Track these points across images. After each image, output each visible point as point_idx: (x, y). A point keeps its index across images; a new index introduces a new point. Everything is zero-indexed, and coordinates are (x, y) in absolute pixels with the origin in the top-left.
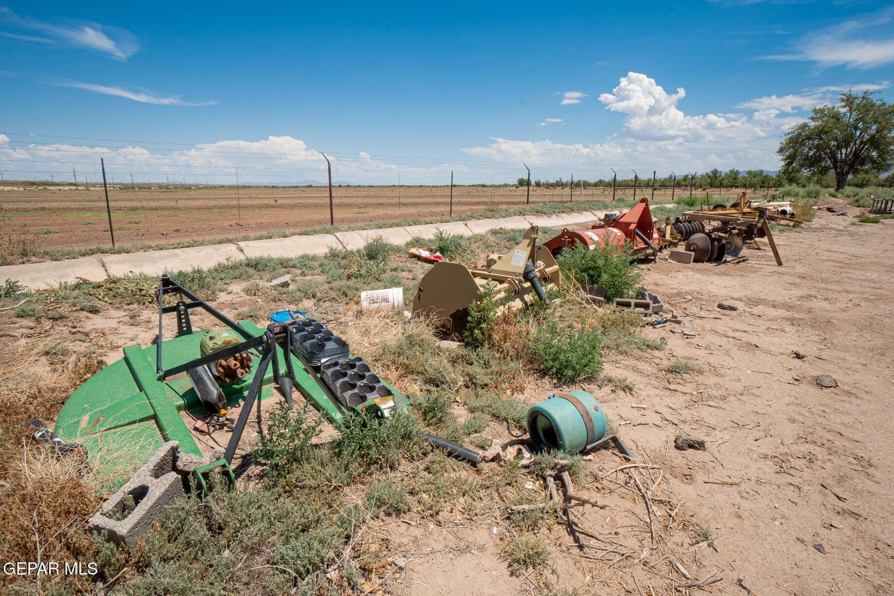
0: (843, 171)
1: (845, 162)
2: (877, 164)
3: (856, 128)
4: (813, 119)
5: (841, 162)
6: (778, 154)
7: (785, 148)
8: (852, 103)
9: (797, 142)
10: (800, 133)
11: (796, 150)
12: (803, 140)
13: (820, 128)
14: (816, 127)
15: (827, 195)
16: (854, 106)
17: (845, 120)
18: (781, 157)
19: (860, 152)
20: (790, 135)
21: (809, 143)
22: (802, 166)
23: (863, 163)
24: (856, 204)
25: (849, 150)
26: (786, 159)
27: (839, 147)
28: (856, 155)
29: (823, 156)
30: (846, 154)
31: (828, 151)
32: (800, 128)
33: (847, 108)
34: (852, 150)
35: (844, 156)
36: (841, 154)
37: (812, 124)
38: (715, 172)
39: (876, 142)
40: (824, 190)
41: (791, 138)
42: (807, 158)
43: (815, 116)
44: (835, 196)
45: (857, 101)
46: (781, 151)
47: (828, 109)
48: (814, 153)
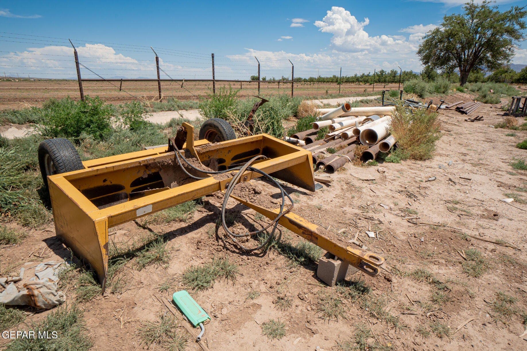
0: (465, 69)
1: (466, 61)
2: (491, 63)
3: (477, 32)
4: (444, 25)
5: (464, 61)
6: (417, 55)
7: (423, 50)
8: (473, 12)
9: (432, 44)
10: (434, 37)
11: (431, 52)
12: (436, 43)
13: (449, 32)
14: (446, 31)
15: (455, 90)
16: (475, 14)
17: (468, 25)
18: (420, 57)
19: (478, 54)
20: (426, 39)
21: (440, 46)
22: (435, 65)
23: (480, 63)
24: (484, 100)
25: (471, 51)
26: (424, 59)
27: (463, 49)
28: (476, 55)
29: (451, 56)
30: (468, 55)
31: (455, 51)
32: (433, 33)
33: (470, 16)
34: (472, 51)
35: (466, 56)
36: (465, 55)
37: (443, 29)
38: (382, 72)
39: (492, 44)
40: (452, 84)
41: (427, 40)
42: (439, 58)
43: (445, 23)
44: (462, 91)
45: (478, 10)
46: (419, 52)
47: (455, 17)
48: (444, 55)
